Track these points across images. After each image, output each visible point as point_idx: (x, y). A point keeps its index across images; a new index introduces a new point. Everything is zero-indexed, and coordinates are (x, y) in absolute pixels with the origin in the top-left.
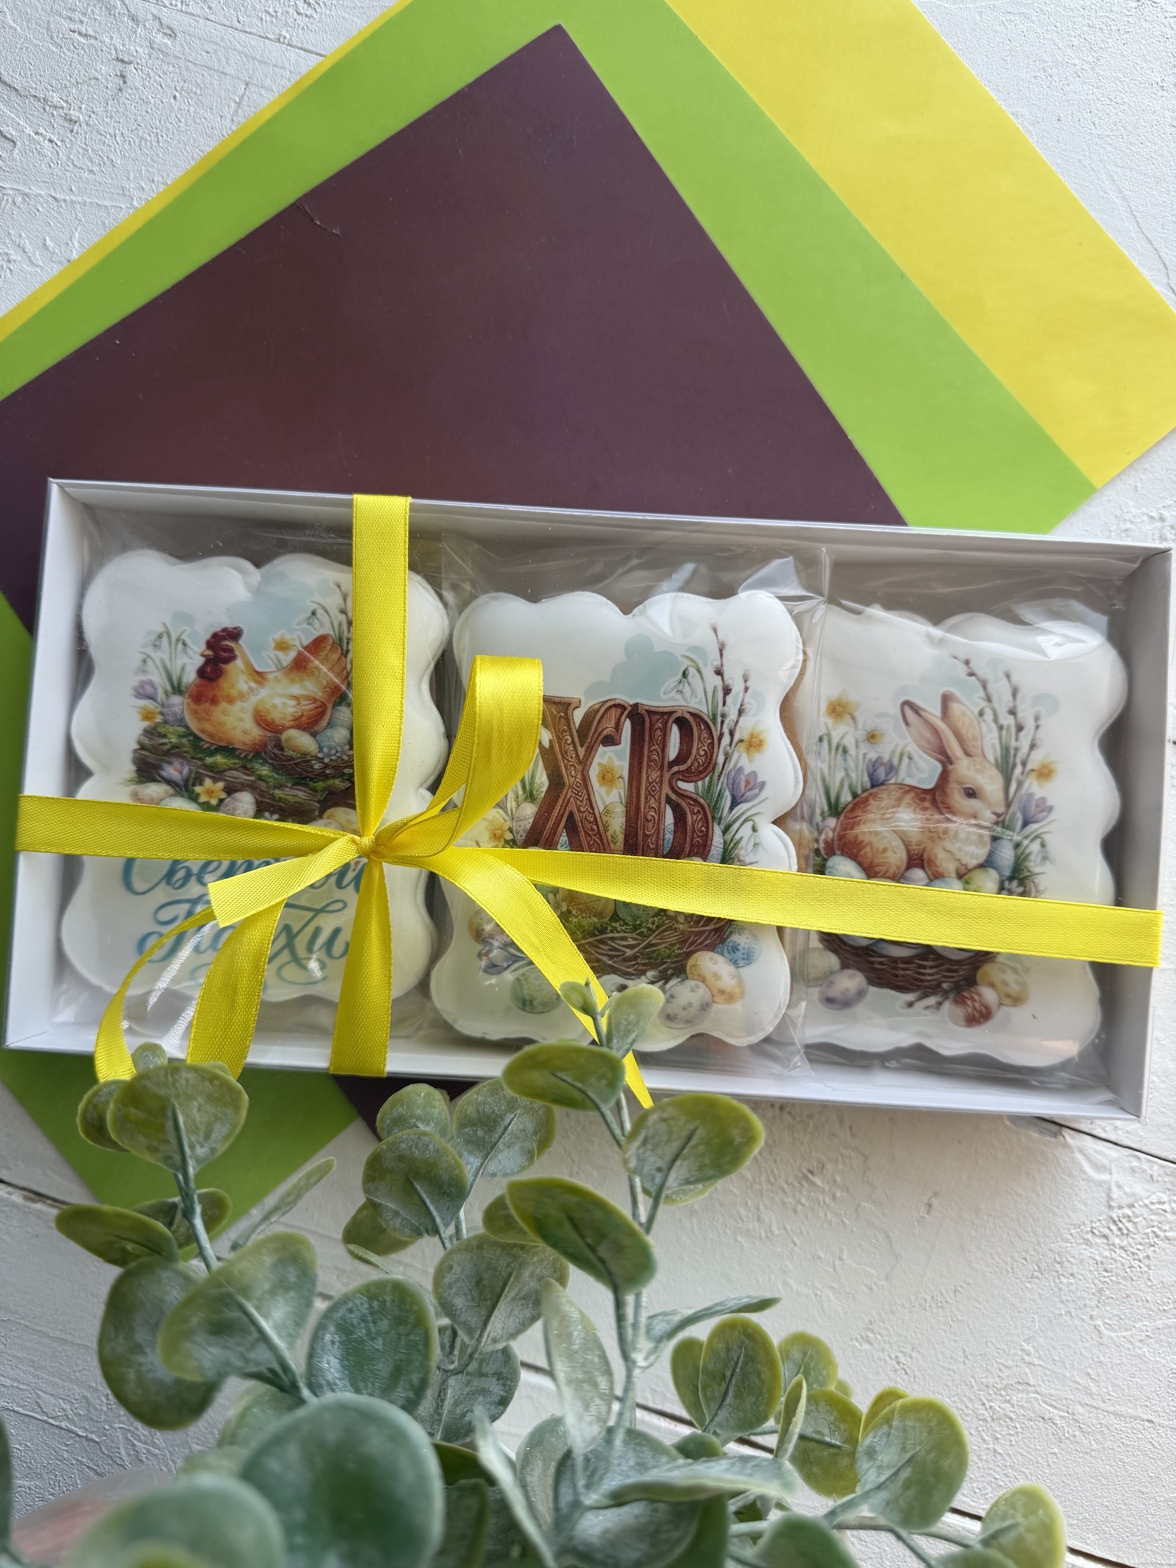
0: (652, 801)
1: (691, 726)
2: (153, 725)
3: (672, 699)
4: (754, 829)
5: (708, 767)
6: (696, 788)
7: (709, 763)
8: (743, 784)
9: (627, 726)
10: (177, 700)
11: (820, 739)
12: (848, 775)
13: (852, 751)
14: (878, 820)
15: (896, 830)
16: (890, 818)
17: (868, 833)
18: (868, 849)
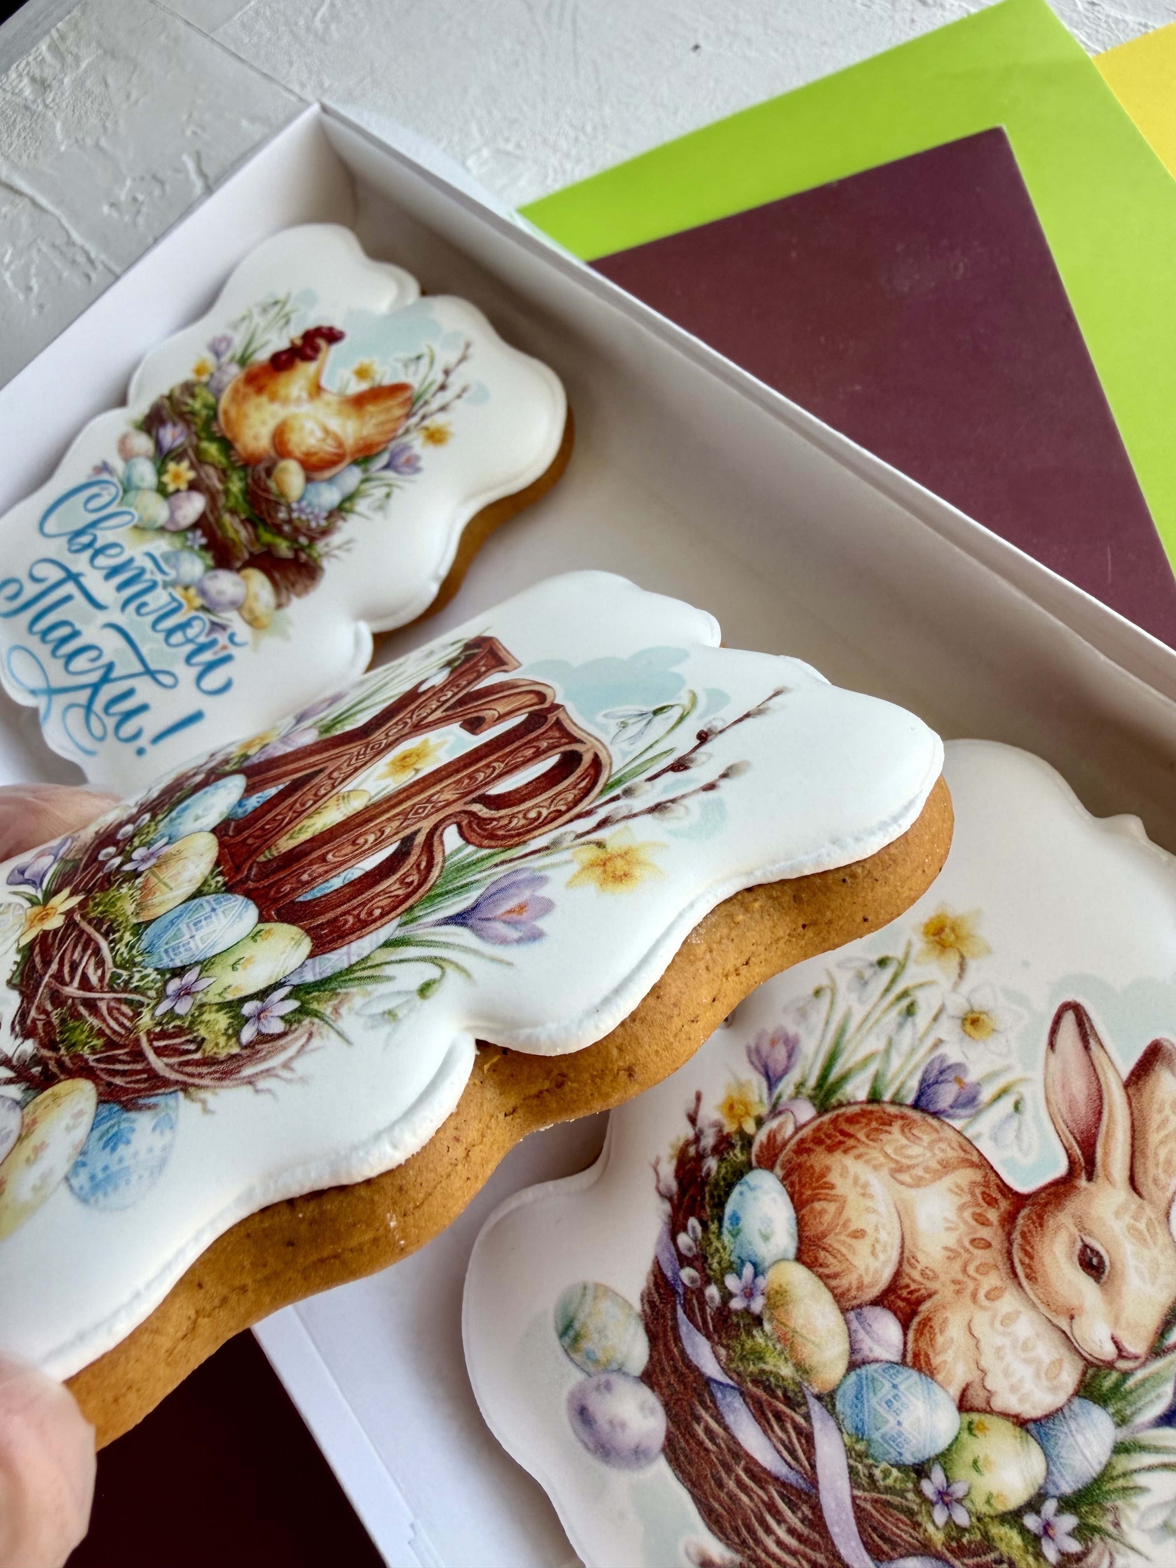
2: (195, 381)
11: (882, 963)
12: (887, 1052)
13: (922, 1018)
14: (885, 1172)
15: (903, 1214)
16: (910, 1186)
17: (850, 1180)
18: (831, 1208)
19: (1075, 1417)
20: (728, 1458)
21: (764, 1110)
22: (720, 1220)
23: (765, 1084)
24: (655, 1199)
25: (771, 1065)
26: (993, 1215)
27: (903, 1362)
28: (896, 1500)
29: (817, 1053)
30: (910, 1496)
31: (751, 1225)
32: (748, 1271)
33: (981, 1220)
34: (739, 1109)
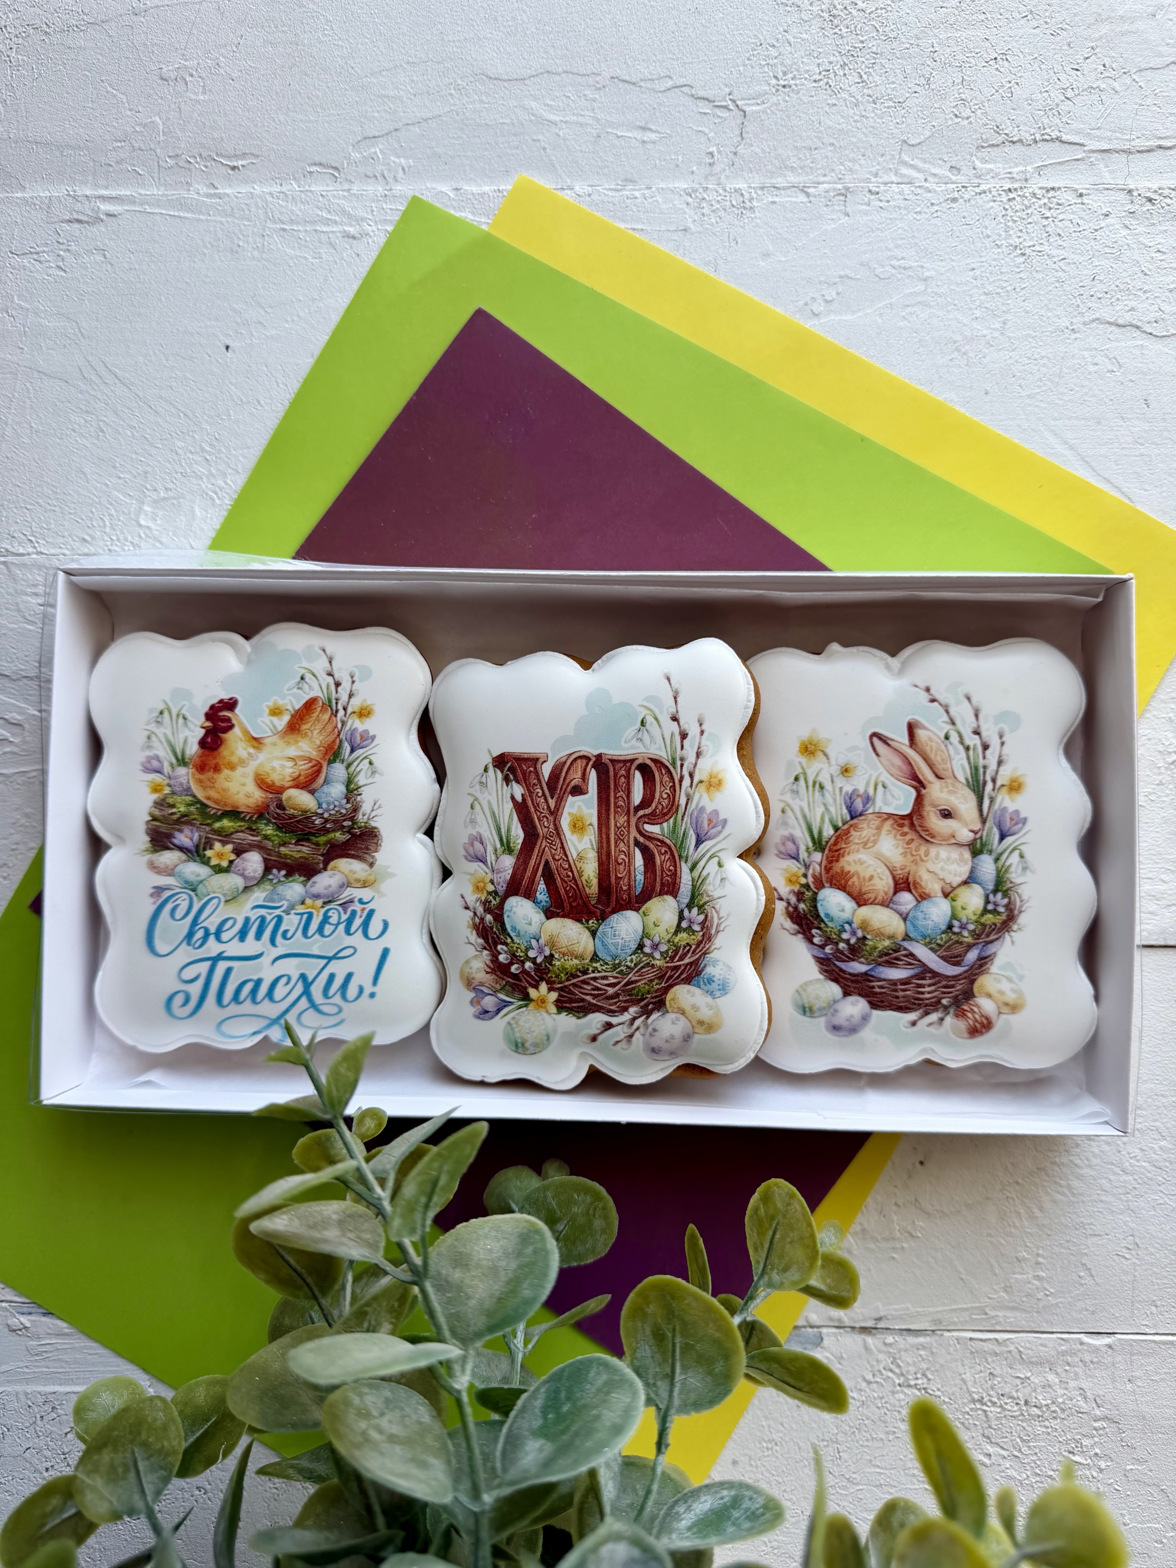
0: (622, 844)
1: (652, 771)
2: (162, 797)
3: (632, 747)
4: (720, 865)
5: (671, 809)
6: (662, 829)
7: (672, 805)
8: (706, 823)
9: (593, 776)
10: (182, 771)
11: (797, 779)
12: (827, 809)
13: (828, 786)
14: (862, 850)
15: (879, 857)
16: (873, 846)
17: (853, 864)
18: (855, 879)
19: (977, 865)
20: (893, 987)
21: (803, 870)
22: (823, 921)
23: (794, 861)
24: (794, 937)
25: (791, 853)
26: (906, 829)
27: (919, 902)
28: (950, 943)
29: (803, 833)
30: (953, 937)
31: (834, 912)
32: (847, 927)
33: (904, 834)
34: (794, 879)
